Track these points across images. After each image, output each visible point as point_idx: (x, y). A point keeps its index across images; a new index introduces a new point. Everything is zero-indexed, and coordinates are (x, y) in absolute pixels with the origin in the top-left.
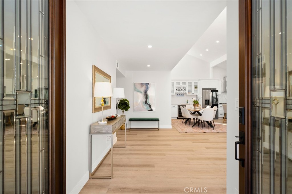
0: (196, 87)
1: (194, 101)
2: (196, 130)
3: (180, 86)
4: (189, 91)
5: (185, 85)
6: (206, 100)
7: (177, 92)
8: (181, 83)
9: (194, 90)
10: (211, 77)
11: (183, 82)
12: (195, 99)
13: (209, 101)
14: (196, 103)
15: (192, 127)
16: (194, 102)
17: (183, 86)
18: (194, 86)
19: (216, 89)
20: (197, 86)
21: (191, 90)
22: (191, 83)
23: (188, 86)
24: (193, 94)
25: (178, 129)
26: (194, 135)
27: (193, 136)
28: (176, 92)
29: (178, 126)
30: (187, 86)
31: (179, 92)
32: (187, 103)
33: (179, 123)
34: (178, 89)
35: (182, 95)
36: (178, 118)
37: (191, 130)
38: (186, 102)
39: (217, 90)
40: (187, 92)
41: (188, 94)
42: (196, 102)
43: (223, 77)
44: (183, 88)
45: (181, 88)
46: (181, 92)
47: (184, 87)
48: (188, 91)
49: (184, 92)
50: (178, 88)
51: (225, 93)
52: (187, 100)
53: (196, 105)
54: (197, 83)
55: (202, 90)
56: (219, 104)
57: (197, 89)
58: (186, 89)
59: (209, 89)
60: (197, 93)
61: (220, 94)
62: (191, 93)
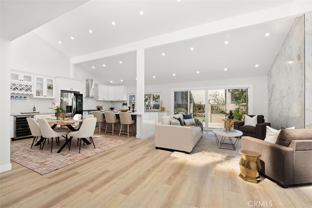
0: (50, 88)
1: (56, 108)
2: (70, 156)
3: (19, 81)
4: (38, 93)
5: (30, 81)
6: (67, 107)
8: (21, 77)
9: (47, 91)
10: (72, 76)
11: (25, 76)
14: (61, 111)
15: (59, 152)
17: (26, 82)
18: (47, 84)
19: (79, 92)
21: (42, 91)
22: (42, 79)
23: (35, 84)
24: (45, 97)
25: (31, 165)
26: (75, 170)
27: (76, 173)
29: (25, 157)
30: (33, 83)
31: (17, 92)
33: (23, 151)
36: (16, 138)
37: (62, 160)
38: (32, 109)
40: (34, 93)
41: (35, 96)
42: (61, 109)
43: (86, 80)
45: (20, 85)
46: (21, 92)
47: (28, 85)
49: (29, 93)
50: (15, 85)
51: (87, 98)
52: (34, 106)
53: (60, 114)
54: (52, 81)
55: (61, 92)
56: (83, 112)
57: (53, 90)
58: (32, 89)
59: (71, 92)
60: (52, 96)
61: (83, 99)
62: (42, 96)
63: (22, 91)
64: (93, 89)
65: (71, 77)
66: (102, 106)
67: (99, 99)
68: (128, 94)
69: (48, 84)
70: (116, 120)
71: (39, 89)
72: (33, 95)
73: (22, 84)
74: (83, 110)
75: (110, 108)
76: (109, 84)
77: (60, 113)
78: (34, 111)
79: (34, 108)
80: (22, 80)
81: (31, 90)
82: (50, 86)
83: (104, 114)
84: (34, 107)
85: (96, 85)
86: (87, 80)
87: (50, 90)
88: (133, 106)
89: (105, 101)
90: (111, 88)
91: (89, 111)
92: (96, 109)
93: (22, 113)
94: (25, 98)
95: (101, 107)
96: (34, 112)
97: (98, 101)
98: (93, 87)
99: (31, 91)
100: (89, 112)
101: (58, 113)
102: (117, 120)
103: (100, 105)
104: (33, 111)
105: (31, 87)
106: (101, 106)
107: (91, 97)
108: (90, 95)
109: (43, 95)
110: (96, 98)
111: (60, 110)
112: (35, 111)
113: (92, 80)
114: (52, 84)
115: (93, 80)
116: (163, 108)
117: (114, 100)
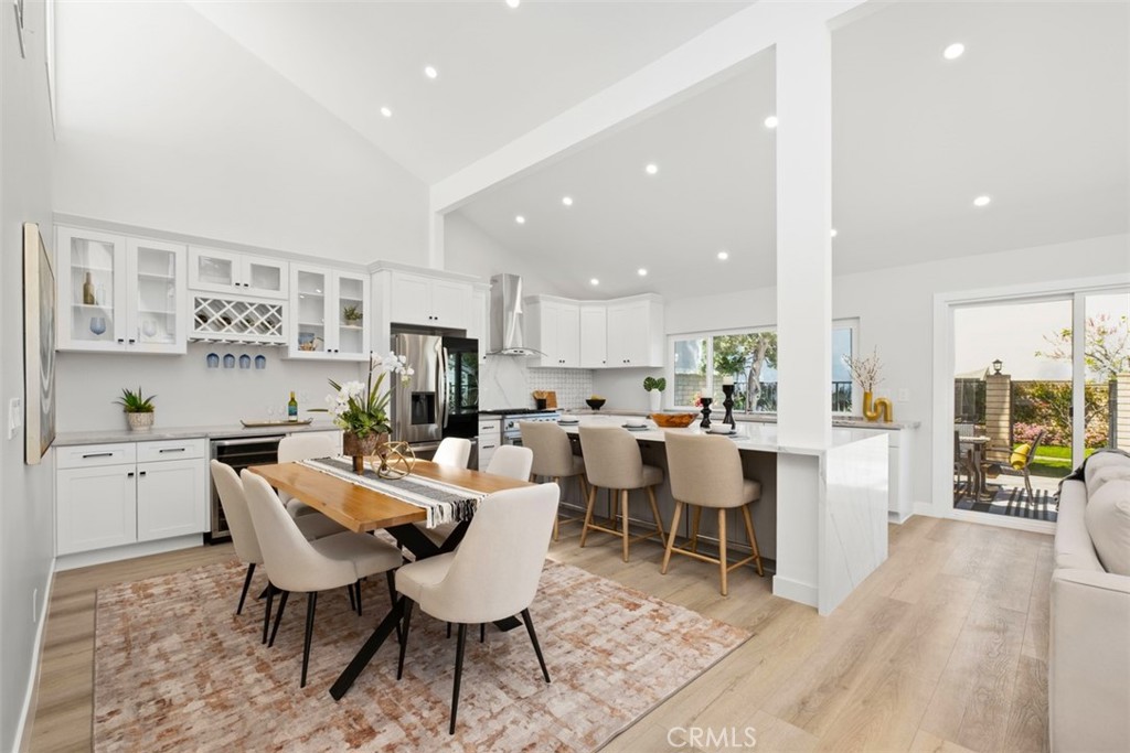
0: (352, 314)
1: (347, 408)
3: (232, 289)
4: (309, 337)
5: (277, 289)
6: (416, 397)
7: (207, 333)
8: (241, 270)
9: (342, 330)
10: (435, 261)
11: (256, 269)
12: (354, 387)
13: (431, 398)
14: (367, 424)
16: (353, 417)
17: (260, 294)
18: (342, 301)
19: (464, 331)
20: (360, 304)
21: (322, 328)
22: (318, 279)
23: (295, 299)
24: (333, 357)
28: (198, 334)
30: (287, 296)
31: (228, 334)
32: (293, 413)
34: (216, 316)
35: (256, 357)
36: (214, 536)
38: (286, 408)
39: (469, 336)
40: (290, 337)
41: (294, 352)
42: (371, 416)
43: (489, 279)
44: (262, 309)
45: (240, 307)
46: (242, 337)
47: (267, 303)
48: (301, 335)
49: (270, 338)
50: (217, 304)
51: (496, 356)
52: (292, 394)
53: (364, 444)
54: (357, 284)
55: (392, 333)
56: (480, 417)
57: (361, 325)
58: (284, 319)
59: (432, 331)
60: (360, 350)
61: (481, 361)
62: (323, 350)
63: (246, 333)
64: (520, 316)
65: (432, 266)
66: (554, 393)
67: (545, 362)
68: (668, 335)
69: (343, 297)
70: (641, 474)
71: (311, 321)
72: (287, 347)
73: (245, 300)
74: (480, 410)
75: (589, 402)
76: (584, 295)
77: (366, 436)
78: (291, 414)
79: (290, 404)
80: (246, 285)
81: (280, 327)
82: (354, 310)
83: (573, 438)
84: (293, 399)
85: (531, 301)
86: (494, 281)
87: (353, 327)
88: (728, 396)
89: (566, 370)
90: (593, 313)
91: (504, 413)
92: (530, 405)
93: (247, 426)
94: (261, 360)
95: (552, 394)
96: (293, 418)
97: (539, 368)
98: (518, 309)
99: (280, 330)
100: (502, 420)
101: (353, 437)
102: (648, 471)
103: (545, 385)
104: (286, 418)
105: (280, 315)
106: (550, 393)
107: (512, 351)
108: (508, 343)
109: (326, 348)
110: (530, 359)
111: (364, 418)
112: (295, 414)
113: (514, 280)
114: (360, 300)
115: (518, 277)
116: (884, 404)
117: (604, 366)
